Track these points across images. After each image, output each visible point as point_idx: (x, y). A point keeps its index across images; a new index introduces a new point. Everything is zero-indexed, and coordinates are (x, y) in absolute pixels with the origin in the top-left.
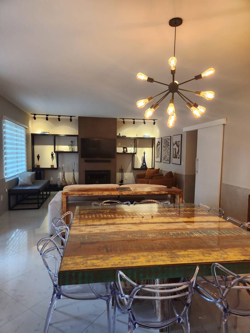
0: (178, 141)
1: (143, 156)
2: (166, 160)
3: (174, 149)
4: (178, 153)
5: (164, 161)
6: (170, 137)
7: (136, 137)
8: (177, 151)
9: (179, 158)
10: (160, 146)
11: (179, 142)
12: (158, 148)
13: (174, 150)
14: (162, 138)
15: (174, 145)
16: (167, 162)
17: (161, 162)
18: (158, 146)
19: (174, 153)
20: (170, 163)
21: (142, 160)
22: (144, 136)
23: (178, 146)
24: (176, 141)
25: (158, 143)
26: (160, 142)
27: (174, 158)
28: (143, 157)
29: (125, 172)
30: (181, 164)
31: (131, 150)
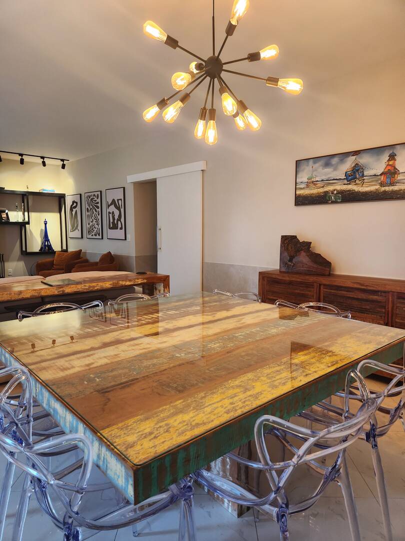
0: (118, 200)
1: (44, 228)
2: (93, 234)
3: (109, 213)
4: (119, 219)
5: (90, 236)
6: (99, 193)
7: (26, 190)
8: (116, 217)
9: (121, 228)
10: (78, 208)
11: (120, 201)
12: (74, 213)
13: (111, 215)
14: (81, 194)
15: (109, 206)
16: (98, 237)
17: (82, 237)
18: (74, 210)
19: (111, 221)
20: (102, 238)
21: (41, 237)
22: (44, 190)
23: (118, 208)
24: (114, 200)
25: (73, 204)
26: (77, 203)
27: (110, 228)
28: (42, 230)
29: (8, 261)
30: (126, 239)
31: (18, 216)
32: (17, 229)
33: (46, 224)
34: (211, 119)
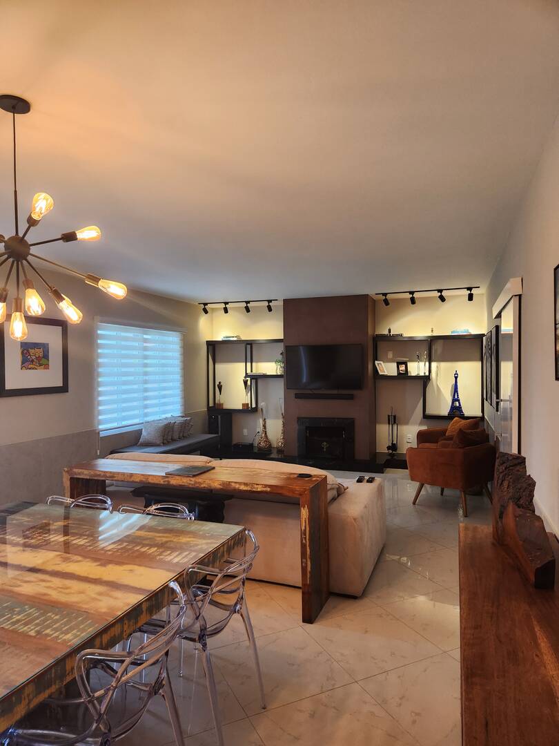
1: (453, 383)
11: (495, 348)
20: (491, 404)
28: (451, 385)
29: (407, 423)
30: (497, 411)
31: (419, 368)
32: (420, 384)
33: (456, 378)
34: (17, 311)
